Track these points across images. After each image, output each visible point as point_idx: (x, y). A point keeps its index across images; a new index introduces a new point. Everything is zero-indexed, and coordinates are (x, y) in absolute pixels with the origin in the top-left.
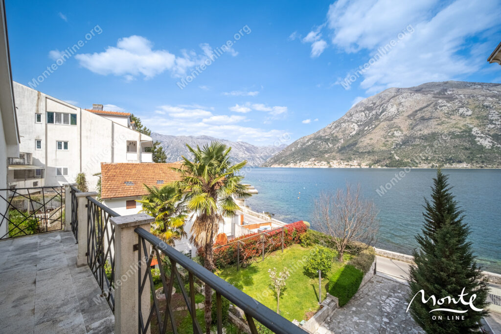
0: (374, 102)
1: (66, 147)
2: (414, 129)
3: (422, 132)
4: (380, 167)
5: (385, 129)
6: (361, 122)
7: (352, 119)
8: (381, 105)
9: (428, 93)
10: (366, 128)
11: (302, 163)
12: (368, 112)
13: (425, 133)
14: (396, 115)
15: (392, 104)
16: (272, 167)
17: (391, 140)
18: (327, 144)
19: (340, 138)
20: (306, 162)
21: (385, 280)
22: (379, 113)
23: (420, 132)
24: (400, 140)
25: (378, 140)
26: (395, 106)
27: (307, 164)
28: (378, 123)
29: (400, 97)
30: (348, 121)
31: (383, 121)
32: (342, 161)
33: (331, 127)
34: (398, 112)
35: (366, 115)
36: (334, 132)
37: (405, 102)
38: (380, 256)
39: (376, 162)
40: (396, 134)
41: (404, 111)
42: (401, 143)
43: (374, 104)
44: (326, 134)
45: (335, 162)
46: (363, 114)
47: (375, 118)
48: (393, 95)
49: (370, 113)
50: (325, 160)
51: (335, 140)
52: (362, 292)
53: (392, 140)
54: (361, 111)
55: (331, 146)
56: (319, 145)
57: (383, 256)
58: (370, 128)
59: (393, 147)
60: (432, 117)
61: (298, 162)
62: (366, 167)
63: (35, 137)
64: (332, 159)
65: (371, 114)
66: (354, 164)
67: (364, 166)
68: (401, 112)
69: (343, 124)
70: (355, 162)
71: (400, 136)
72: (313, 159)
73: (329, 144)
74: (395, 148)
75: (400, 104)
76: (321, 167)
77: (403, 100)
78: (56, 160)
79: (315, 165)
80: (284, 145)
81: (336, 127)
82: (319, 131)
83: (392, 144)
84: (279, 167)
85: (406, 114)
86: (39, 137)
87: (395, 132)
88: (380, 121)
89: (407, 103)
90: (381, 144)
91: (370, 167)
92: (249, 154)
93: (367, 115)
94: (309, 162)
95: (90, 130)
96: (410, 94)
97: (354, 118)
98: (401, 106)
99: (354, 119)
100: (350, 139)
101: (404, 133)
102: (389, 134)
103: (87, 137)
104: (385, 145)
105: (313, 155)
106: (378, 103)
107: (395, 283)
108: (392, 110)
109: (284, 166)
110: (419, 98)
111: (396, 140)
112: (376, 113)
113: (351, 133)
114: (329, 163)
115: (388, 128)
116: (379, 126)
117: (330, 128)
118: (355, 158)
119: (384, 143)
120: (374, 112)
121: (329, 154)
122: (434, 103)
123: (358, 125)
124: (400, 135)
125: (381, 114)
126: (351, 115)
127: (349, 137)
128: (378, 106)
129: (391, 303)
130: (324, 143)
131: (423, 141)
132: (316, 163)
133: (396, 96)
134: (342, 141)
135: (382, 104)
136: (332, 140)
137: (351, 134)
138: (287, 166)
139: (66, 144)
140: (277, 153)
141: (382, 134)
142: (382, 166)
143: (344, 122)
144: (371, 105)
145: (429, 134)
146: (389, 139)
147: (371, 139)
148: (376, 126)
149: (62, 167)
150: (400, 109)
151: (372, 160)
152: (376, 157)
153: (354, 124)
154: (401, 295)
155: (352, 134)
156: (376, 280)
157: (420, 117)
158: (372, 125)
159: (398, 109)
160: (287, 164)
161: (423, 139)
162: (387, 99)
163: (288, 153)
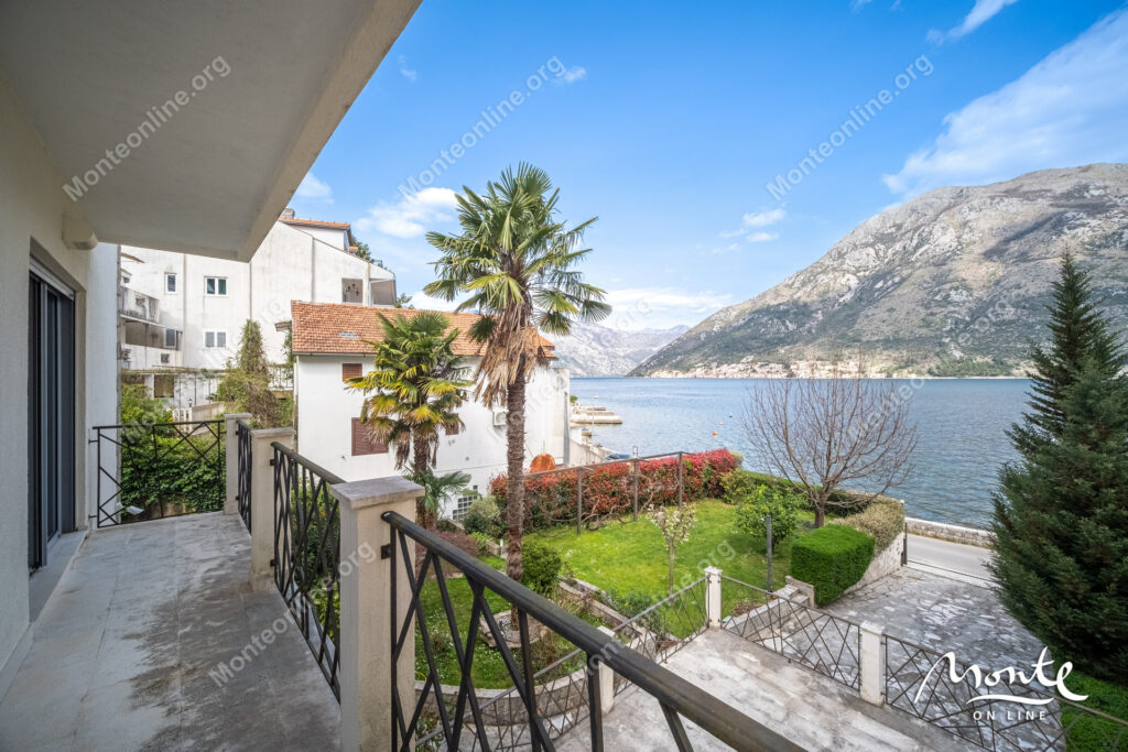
0: (898, 222)
1: (222, 290)
2: (1002, 284)
3: (1022, 291)
4: (913, 376)
5: (925, 285)
6: (865, 271)
7: (843, 263)
8: (916, 230)
9: (1037, 197)
10: (880, 285)
11: (724, 368)
12: (882, 247)
13: (1030, 292)
14: (954, 253)
15: (943, 225)
16: (654, 376)
17: (941, 312)
18: (784, 323)
19: (813, 308)
20: (734, 365)
21: (931, 577)
22: (910, 249)
23: (1016, 292)
24: (964, 311)
25: (908, 313)
26: (951, 230)
27: (736, 370)
28: (909, 271)
29: (965, 208)
30: (834, 269)
31: (920, 267)
32: (819, 362)
33: (793, 283)
34: (961, 244)
35: (877, 254)
36: (799, 294)
37: (977, 220)
38: (917, 534)
39: (903, 364)
40: (954, 296)
41: (975, 242)
42: (967, 319)
43: (899, 227)
44: (780, 300)
45: (802, 364)
46: (871, 251)
47: (901, 260)
48: (946, 205)
49: (888, 248)
50: (780, 361)
51: (803, 314)
52: (873, 590)
53: (945, 311)
54: (867, 245)
55: (792, 327)
56: (765, 325)
57: (923, 535)
58: (890, 283)
59: (948, 328)
60: (1047, 253)
61: (715, 364)
62: (879, 376)
63: (164, 269)
64: (795, 357)
65: (890, 251)
66: (850, 368)
67: (874, 372)
68: (968, 245)
69: (822, 277)
70: (852, 363)
71: (964, 302)
72: (751, 358)
73: (788, 322)
74: (952, 330)
75: (965, 224)
76: (769, 376)
77: (973, 215)
78: (204, 315)
79: (754, 371)
80: (682, 327)
81: (804, 284)
82: (764, 295)
83: (944, 321)
84: (670, 376)
85: (978, 250)
86: (171, 268)
87: (953, 293)
88: (912, 267)
89: (982, 222)
90: (917, 321)
91: (889, 375)
92: (601, 348)
93: (881, 253)
94: (741, 366)
95: (269, 256)
96: (989, 201)
97: (847, 261)
98: (967, 230)
99: (849, 263)
100: (839, 311)
101: (976, 294)
102: (938, 298)
103: (263, 269)
104: (928, 325)
105: (749, 350)
106: (908, 225)
107: (955, 583)
108: (944, 239)
109: (681, 375)
110: (1013, 210)
111: (955, 312)
112: (905, 248)
113: (843, 296)
114: (787, 367)
115: (934, 283)
116: (912, 280)
117: (790, 286)
118: (853, 356)
119: (923, 320)
120: (898, 246)
121: (787, 347)
122: (1054, 220)
123: (859, 278)
124: (964, 298)
125: (915, 251)
126: (841, 255)
127: (836, 307)
128: (908, 231)
129: (945, 611)
130: (776, 320)
131: (1026, 312)
132: (756, 367)
133: (954, 206)
134: (820, 316)
135: (919, 227)
136: (795, 313)
137: (841, 300)
138: (689, 375)
139: (222, 283)
140: (664, 345)
141: (918, 297)
142: (919, 373)
143: (824, 272)
144: (889, 231)
145: (1040, 295)
146: (935, 310)
147: (891, 310)
148: (903, 280)
149: (216, 331)
150: (965, 237)
151: (895, 359)
152: (905, 353)
153: (848, 276)
154: (970, 602)
155: (844, 298)
156: (907, 574)
157: (1016, 254)
158: (893, 277)
159: (959, 237)
160: (688, 370)
161: (1024, 307)
162: (931, 213)
163: (690, 345)
